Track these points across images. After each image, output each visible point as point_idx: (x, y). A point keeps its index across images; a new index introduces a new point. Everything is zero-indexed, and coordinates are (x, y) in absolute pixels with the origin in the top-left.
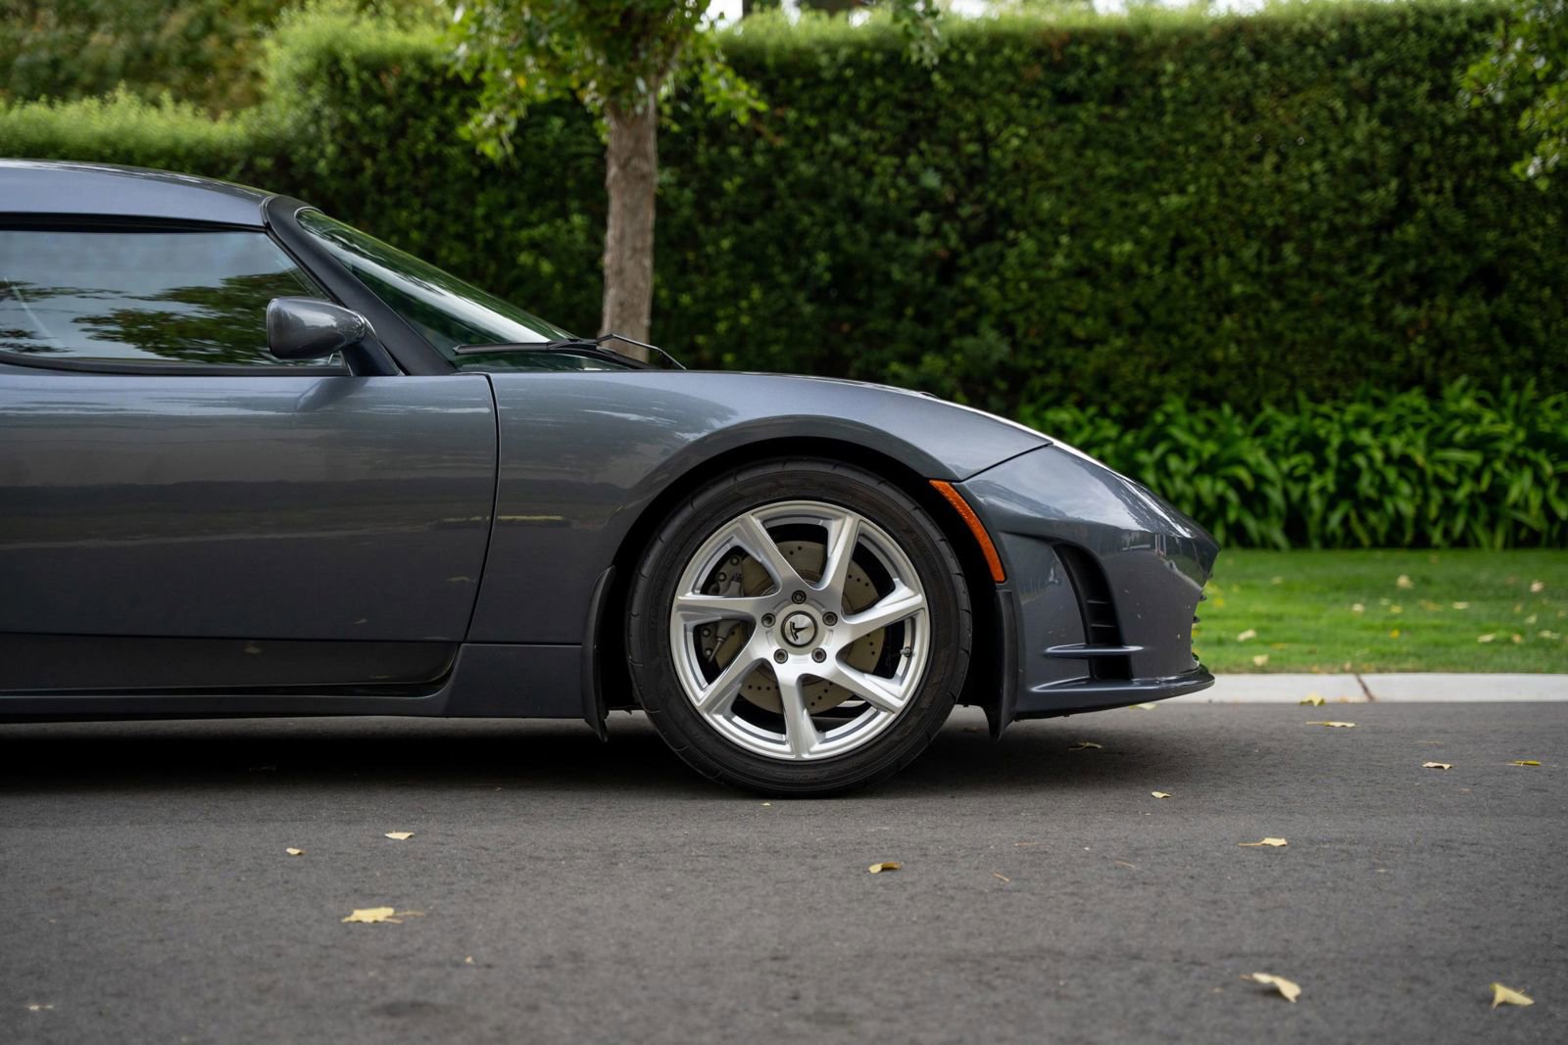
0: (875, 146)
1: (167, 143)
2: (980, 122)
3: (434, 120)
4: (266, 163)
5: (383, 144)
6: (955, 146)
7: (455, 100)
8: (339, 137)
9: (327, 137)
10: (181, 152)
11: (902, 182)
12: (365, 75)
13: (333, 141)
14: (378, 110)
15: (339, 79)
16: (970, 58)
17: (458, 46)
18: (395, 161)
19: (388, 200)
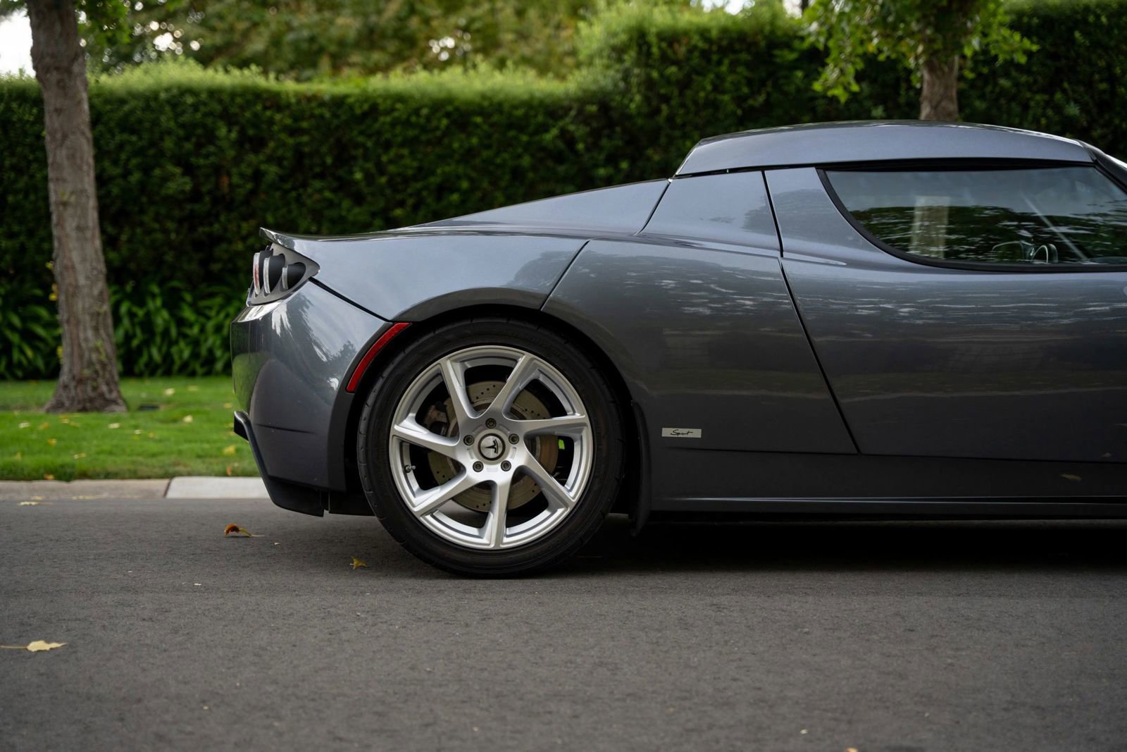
0: (1029, 87)
1: (526, 97)
2: (1110, 67)
3: (712, 76)
4: (593, 108)
5: (676, 92)
6: (1089, 85)
7: (726, 62)
8: (643, 89)
9: (634, 90)
10: (535, 103)
11: (1050, 112)
12: (664, 45)
13: (639, 92)
14: (673, 69)
15: (644, 48)
16: (1104, 19)
17: (810, 24)
18: (683, 105)
19: (677, 133)
